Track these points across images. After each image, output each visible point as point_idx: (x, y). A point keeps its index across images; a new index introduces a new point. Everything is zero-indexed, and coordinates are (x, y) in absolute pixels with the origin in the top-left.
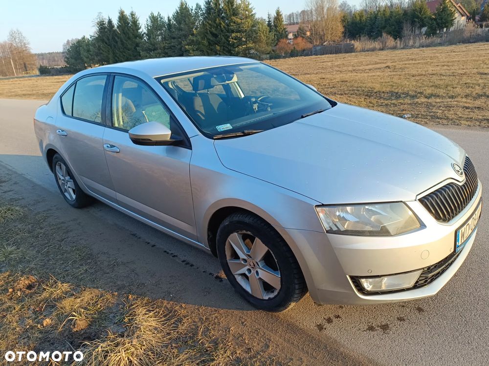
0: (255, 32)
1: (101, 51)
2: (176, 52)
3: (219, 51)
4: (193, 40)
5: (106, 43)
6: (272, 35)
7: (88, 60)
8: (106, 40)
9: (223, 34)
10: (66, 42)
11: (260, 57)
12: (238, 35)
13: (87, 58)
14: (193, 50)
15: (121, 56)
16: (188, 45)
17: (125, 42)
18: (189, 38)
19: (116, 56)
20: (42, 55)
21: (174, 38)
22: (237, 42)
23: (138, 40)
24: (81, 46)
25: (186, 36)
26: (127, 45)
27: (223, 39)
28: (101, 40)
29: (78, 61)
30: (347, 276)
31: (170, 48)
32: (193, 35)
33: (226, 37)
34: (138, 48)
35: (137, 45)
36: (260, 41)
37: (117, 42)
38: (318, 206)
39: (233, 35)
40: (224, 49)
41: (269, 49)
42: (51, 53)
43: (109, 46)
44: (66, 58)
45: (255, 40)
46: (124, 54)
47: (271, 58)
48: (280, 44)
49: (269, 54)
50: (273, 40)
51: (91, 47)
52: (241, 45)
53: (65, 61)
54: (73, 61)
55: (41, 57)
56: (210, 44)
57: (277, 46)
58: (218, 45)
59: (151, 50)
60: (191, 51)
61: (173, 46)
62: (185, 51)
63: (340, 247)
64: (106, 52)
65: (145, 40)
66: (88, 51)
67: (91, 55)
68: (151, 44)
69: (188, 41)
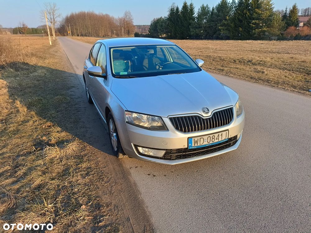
0: (270, 20)
1: (168, 27)
2: (212, 30)
3: (241, 31)
4: (225, 23)
5: (172, 22)
6: (283, 24)
7: (160, 31)
8: (173, 20)
9: (246, 21)
10: (153, 20)
11: (270, 38)
12: (257, 21)
13: (160, 30)
14: (224, 30)
15: (179, 30)
16: (221, 26)
17: (183, 22)
18: (223, 22)
19: (176, 30)
20: (140, 26)
21: (213, 21)
22: (255, 26)
23: (191, 21)
24: (158, 23)
25: (221, 20)
26: (184, 24)
27: (246, 23)
28: (170, 20)
29: (155, 32)
30: (132, 144)
31: (209, 27)
32: (226, 20)
33: (248, 23)
34: (190, 26)
35: (190, 24)
36: (272, 27)
37: (178, 22)
38: (126, 111)
39: (253, 21)
40: (245, 31)
41: (278, 33)
42: (145, 26)
43: (173, 23)
44: (149, 29)
45: (269, 26)
46: (181, 29)
47: (278, 39)
48: (288, 30)
49: (277, 36)
50: (283, 27)
51: (163, 24)
52: (258, 28)
53: (148, 31)
54: (152, 31)
55: (139, 27)
56: (235, 26)
57: (286, 31)
58: (241, 28)
59: (197, 28)
60: (222, 30)
61: (211, 26)
62: (219, 30)
63: (130, 130)
64: (171, 27)
65: (195, 21)
66: (162, 26)
67: (163, 29)
68: (198, 24)
69: (221, 24)
